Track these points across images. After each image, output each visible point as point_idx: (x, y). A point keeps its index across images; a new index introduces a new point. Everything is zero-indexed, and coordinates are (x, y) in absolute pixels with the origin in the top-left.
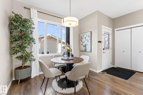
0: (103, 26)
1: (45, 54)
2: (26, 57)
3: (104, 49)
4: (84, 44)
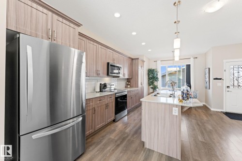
3: (228, 87)
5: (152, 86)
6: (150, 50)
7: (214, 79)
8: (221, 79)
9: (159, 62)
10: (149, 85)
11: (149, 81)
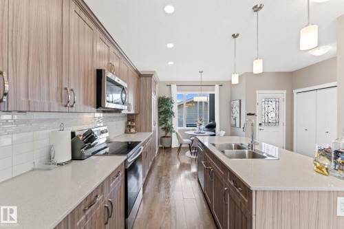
0: (257, 92)
1: (185, 127)
2: (168, 129)
3: (260, 124)
4: (234, 116)
5: (163, 126)
6: (171, 63)
7: (248, 114)
8: (253, 115)
9: (174, 87)
10: (160, 124)
11: (159, 117)
